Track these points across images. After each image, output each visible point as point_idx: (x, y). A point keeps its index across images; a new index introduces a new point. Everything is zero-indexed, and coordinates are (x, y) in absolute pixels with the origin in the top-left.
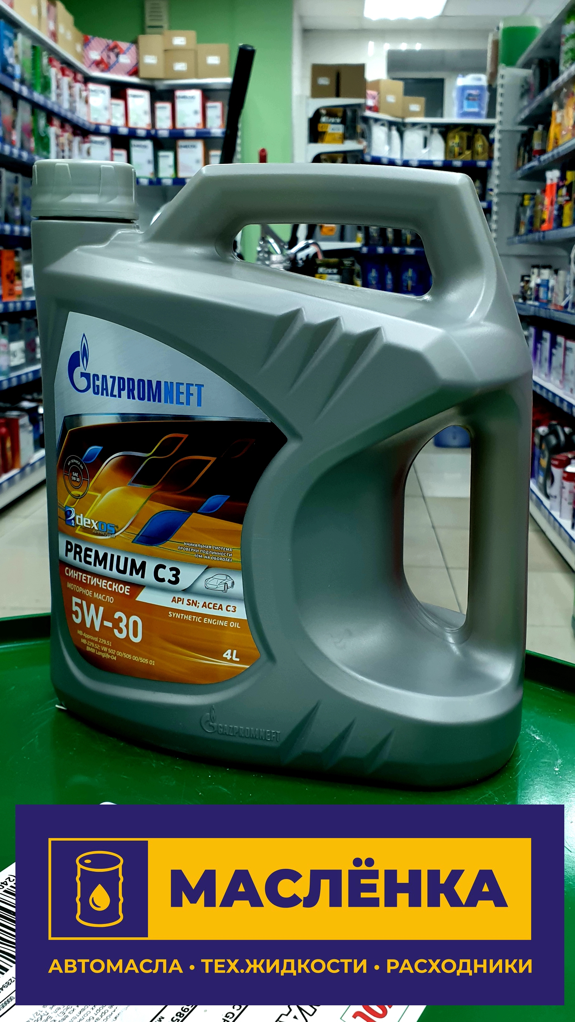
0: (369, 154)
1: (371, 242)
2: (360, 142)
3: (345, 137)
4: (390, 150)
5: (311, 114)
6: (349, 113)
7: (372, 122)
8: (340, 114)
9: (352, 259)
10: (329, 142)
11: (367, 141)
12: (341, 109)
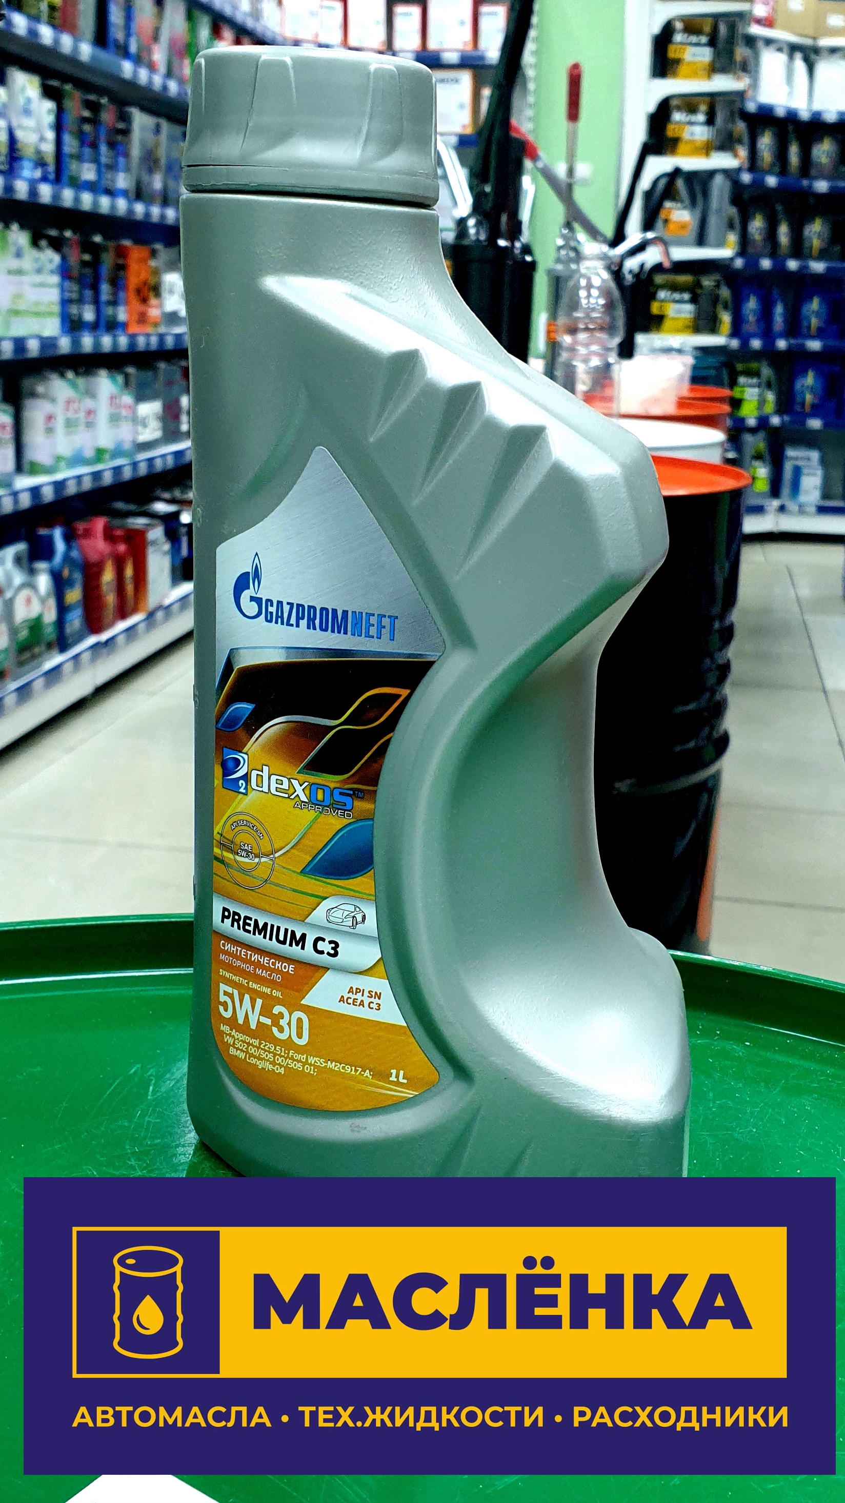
0: (754, 99)
1: (750, 250)
2: (739, 78)
3: (714, 69)
4: (790, 94)
5: (656, 29)
6: (723, 29)
7: (760, 44)
8: (707, 29)
9: (717, 277)
10: (687, 77)
11: (750, 77)
12: (710, 21)
